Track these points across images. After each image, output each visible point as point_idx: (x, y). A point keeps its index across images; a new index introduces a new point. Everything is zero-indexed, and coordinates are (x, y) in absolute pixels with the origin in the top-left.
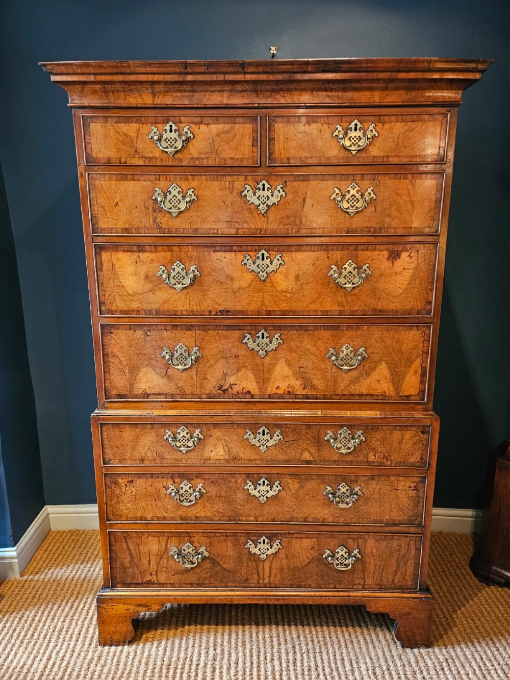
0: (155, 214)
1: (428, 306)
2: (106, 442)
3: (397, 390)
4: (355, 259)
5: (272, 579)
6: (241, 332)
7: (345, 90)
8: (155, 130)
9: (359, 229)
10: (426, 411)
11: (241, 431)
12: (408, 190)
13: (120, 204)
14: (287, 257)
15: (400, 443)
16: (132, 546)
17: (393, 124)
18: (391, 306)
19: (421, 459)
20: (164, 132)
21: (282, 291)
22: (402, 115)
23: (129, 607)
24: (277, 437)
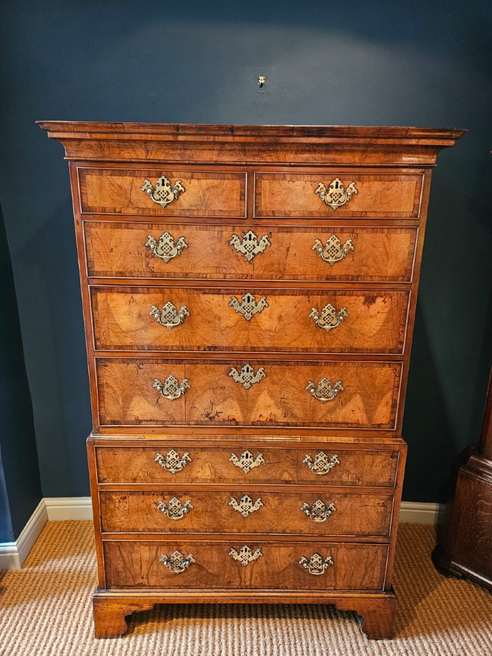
0: (147, 260)
1: (399, 346)
2: (101, 463)
3: (370, 419)
4: (334, 303)
5: (253, 581)
6: (227, 366)
7: (327, 152)
8: (148, 183)
9: (337, 277)
10: (396, 438)
11: (226, 454)
12: (384, 243)
13: (114, 249)
14: (271, 300)
15: (371, 466)
16: (125, 554)
17: (372, 182)
18: (366, 345)
19: (390, 479)
20: (157, 186)
21: (266, 330)
22: (380, 175)
23: (123, 606)
24: (259, 459)
